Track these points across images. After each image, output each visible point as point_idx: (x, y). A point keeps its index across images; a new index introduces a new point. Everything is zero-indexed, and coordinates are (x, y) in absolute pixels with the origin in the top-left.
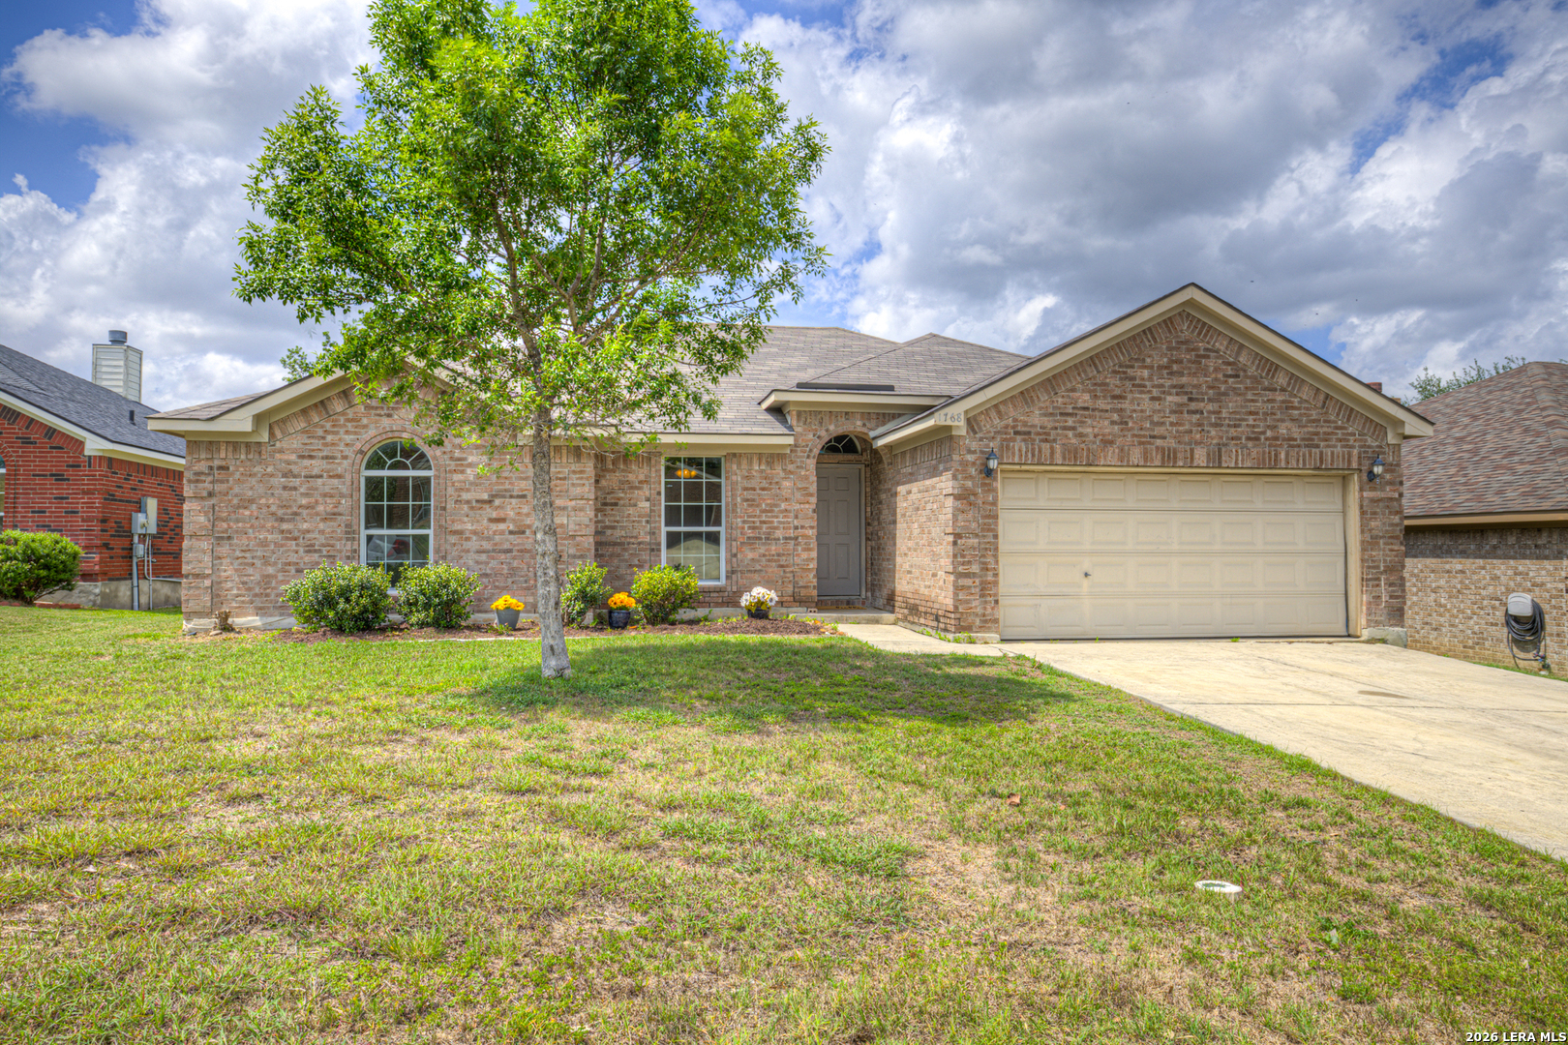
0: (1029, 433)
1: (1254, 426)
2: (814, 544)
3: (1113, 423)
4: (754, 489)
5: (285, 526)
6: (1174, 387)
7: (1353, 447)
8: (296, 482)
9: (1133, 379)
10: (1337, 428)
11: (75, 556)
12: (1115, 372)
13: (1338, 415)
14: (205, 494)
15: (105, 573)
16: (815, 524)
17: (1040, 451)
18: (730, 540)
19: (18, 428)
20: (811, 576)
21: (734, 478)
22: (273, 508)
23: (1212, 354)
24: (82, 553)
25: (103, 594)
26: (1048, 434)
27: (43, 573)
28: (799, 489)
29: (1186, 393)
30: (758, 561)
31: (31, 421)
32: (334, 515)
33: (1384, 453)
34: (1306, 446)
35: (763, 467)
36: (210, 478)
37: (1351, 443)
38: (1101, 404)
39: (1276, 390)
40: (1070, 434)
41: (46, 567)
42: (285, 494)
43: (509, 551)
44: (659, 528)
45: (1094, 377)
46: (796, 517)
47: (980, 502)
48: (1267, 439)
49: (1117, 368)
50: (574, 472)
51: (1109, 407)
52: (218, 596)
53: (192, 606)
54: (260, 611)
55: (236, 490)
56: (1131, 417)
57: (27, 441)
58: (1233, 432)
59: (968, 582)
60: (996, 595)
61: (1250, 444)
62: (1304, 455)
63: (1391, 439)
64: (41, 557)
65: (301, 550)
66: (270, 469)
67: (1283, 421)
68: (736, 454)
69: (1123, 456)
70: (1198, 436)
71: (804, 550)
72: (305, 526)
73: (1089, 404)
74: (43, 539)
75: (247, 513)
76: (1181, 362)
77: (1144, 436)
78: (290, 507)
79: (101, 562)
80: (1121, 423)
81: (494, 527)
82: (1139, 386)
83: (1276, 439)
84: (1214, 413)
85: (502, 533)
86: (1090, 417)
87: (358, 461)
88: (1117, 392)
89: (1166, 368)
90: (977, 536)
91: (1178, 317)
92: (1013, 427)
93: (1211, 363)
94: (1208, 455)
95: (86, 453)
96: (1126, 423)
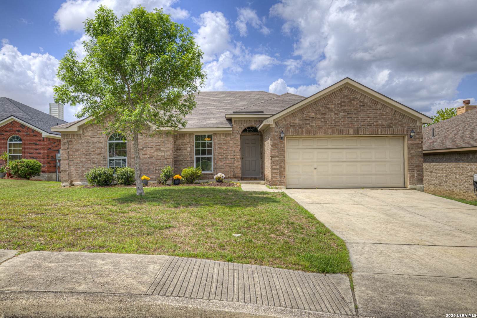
0: (295, 126)
1: (370, 121)
2: (240, 160)
3: (322, 122)
4: (221, 144)
5: (87, 157)
6: (343, 110)
7: (405, 127)
8: (90, 145)
9: (329, 108)
10: (399, 121)
11: (40, 166)
12: (323, 106)
13: (399, 117)
14: (66, 148)
15: (48, 171)
16: (240, 154)
17: (298, 131)
18: (214, 159)
19: (25, 130)
20: (239, 170)
21: (215, 141)
22: (84, 152)
23: (355, 99)
24: (42, 165)
25: (48, 177)
26: (301, 126)
27: (31, 171)
28: (235, 144)
29: (347, 112)
30: (223, 165)
31: (28, 128)
32: (99, 154)
33: (416, 129)
34: (388, 127)
35: (224, 137)
36: (67, 144)
37: (404, 126)
38: (318, 116)
39: (377, 110)
40: (308, 126)
41: (32, 169)
42: (87, 148)
43: (148, 163)
44: (193, 156)
45: (316, 108)
46: (234, 152)
47: (279, 147)
48: (374, 125)
49: (323, 105)
50: (166, 140)
51: (321, 117)
52: (70, 176)
53: (64, 179)
54: (81, 180)
55: (74, 147)
56: (328, 120)
57: (27, 134)
58: (362, 123)
59: (275, 171)
60: (284, 175)
61: (368, 127)
62: (387, 130)
63: (418, 124)
64: (31, 166)
65: (92, 163)
66: (83, 141)
67: (380, 119)
68: (216, 134)
69: (325, 132)
70: (351, 125)
71: (237, 162)
72: (93, 157)
73: (314, 116)
74: (31, 161)
75: (77, 153)
76: (345, 102)
77: (332, 126)
78: (89, 151)
79: (47, 168)
80: (325, 122)
81: (144, 156)
82: (331, 110)
83: (378, 125)
84: (356, 118)
85: (146, 158)
86: (314, 120)
87: (106, 138)
88: (324, 112)
89: (340, 104)
90: (278, 157)
91: (344, 88)
92: (290, 124)
93: (355, 102)
94: (354, 131)
95: (43, 137)
96: (326, 122)
